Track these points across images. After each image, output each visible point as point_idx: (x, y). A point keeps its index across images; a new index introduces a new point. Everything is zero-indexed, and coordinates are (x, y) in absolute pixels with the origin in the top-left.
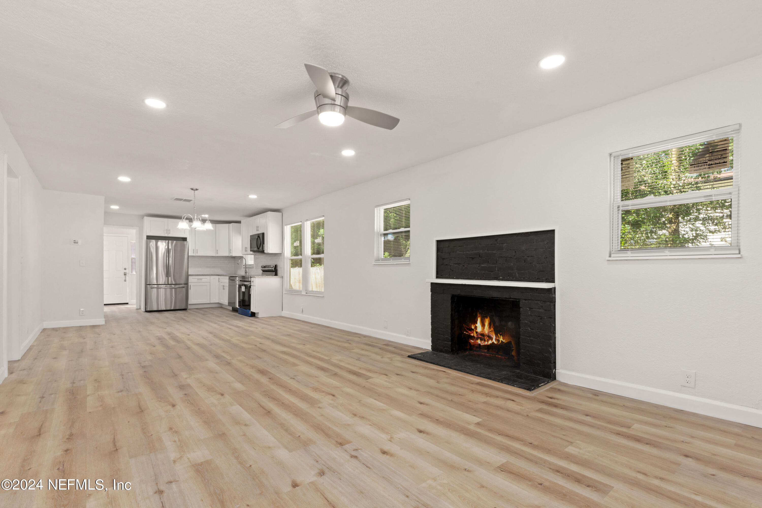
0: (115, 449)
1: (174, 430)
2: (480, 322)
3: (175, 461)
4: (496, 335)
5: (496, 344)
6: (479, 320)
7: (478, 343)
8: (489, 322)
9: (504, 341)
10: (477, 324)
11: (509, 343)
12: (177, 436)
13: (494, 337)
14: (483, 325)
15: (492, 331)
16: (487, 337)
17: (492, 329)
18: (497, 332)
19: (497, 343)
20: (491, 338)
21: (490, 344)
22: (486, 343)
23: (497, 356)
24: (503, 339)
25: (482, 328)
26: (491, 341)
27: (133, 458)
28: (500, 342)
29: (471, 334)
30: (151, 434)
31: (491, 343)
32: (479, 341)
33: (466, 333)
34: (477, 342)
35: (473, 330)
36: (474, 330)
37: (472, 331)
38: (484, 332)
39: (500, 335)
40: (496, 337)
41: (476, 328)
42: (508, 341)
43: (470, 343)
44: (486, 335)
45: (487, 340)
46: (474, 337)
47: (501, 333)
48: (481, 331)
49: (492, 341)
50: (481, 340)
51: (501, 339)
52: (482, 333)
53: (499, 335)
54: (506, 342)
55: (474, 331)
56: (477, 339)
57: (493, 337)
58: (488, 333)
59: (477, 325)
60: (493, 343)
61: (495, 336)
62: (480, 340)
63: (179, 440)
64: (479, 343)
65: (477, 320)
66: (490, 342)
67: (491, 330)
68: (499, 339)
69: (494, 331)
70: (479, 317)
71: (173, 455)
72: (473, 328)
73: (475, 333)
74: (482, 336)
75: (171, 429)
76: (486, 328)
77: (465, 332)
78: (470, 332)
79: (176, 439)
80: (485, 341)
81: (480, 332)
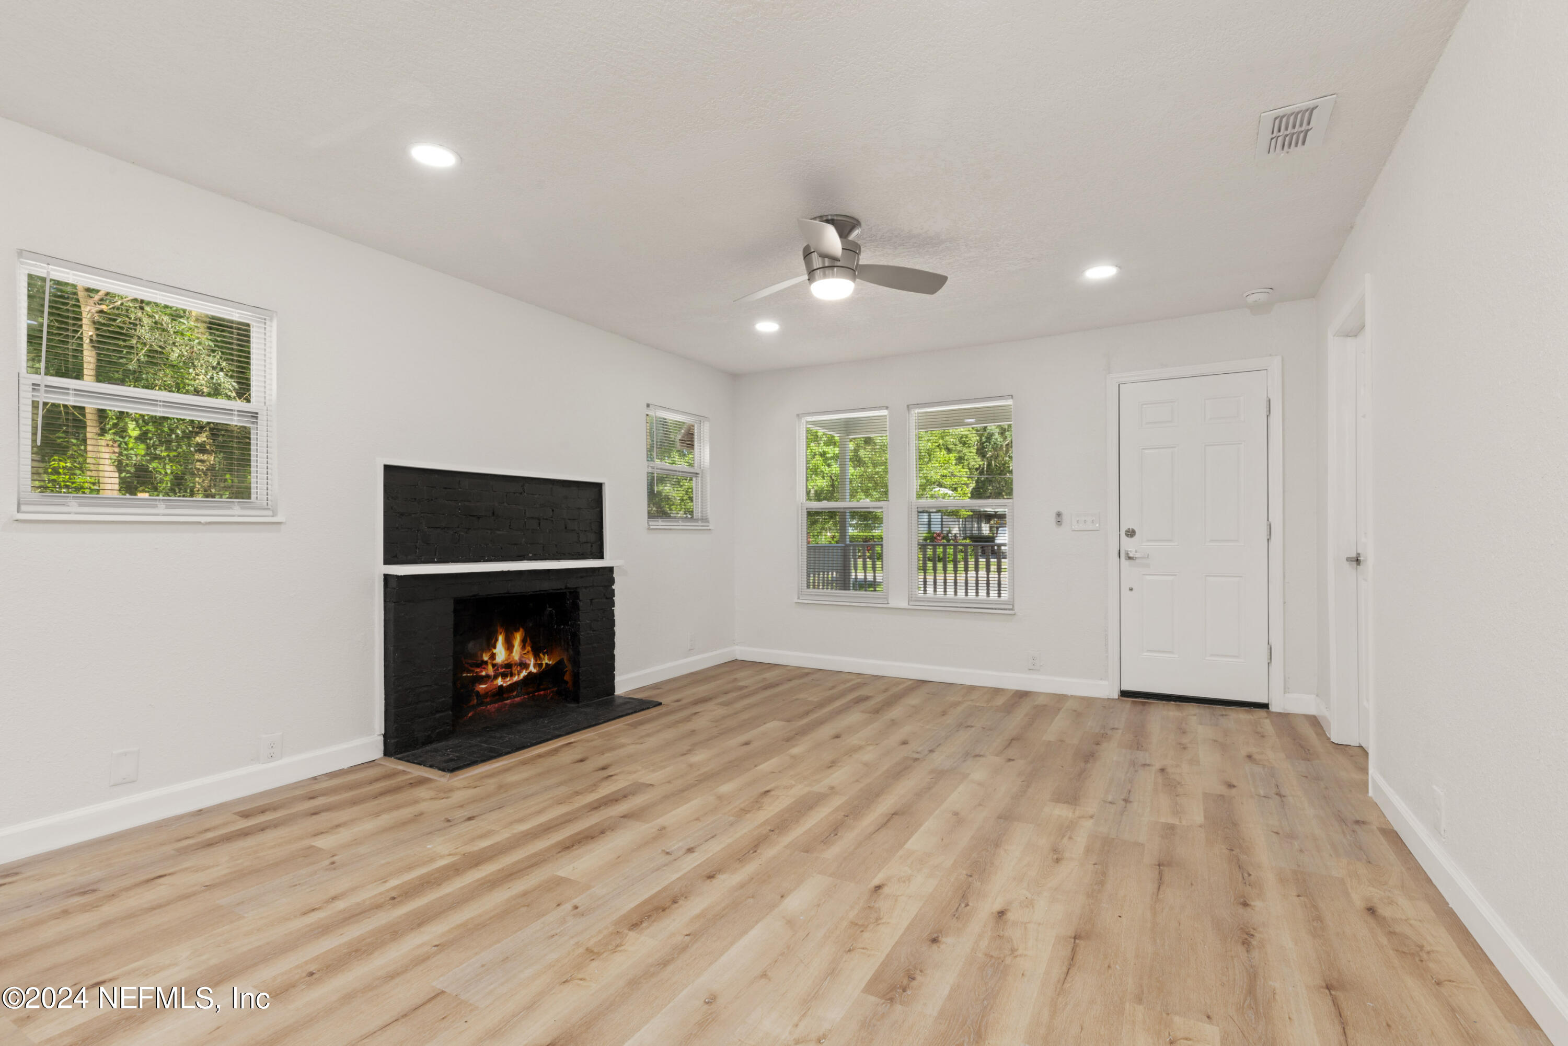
0: (1161, 868)
1: (1055, 857)
2: (503, 644)
3: (1092, 817)
4: (536, 656)
5: (536, 673)
6: (501, 639)
7: (497, 684)
8: (522, 639)
9: (550, 663)
10: (495, 648)
11: (560, 663)
12: (1060, 844)
13: (532, 662)
14: (509, 647)
15: (528, 652)
16: (517, 667)
17: (529, 648)
18: (537, 652)
19: (539, 671)
20: (525, 666)
21: (525, 678)
22: (515, 679)
23: (536, 694)
24: (549, 660)
25: (506, 654)
26: (526, 670)
27: (1140, 843)
28: (544, 665)
29: (482, 671)
30: (1096, 866)
31: (526, 674)
32: (500, 681)
33: (469, 675)
34: (494, 685)
35: (486, 663)
36: (489, 661)
37: (483, 667)
38: (511, 659)
39: (544, 655)
40: (536, 661)
41: (493, 656)
42: (558, 659)
43: (478, 693)
44: (516, 664)
45: (516, 672)
46: (488, 676)
47: (545, 651)
48: (504, 659)
49: (527, 672)
50: (504, 676)
51: (546, 660)
52: (506, 662)
53: (541, 655)
54: (554, 663)
55: (488, 665)
56: (496, 677)
57: (529, 663)
58: (521, 657)
59: (495, 651)
60: (530, 673)
61: (534, 659)
62: (502, 677)
63: (1064, 836)
64: (499, 685)
65: (497, 640)
66: (524, 673)
67: (525, 652)
68: (542, 661)
69: (532, 651)
70: (501, 633)
71: (1088, 824)
72: (486, 658)
73: (490, 667)
74: (508, 669)
75: (1058, 861)
76: (516, 651)
77: (465, 675)
78: (478, 670)
79: (1065, 840)
80: (512, 675)
81: (503, 662)
